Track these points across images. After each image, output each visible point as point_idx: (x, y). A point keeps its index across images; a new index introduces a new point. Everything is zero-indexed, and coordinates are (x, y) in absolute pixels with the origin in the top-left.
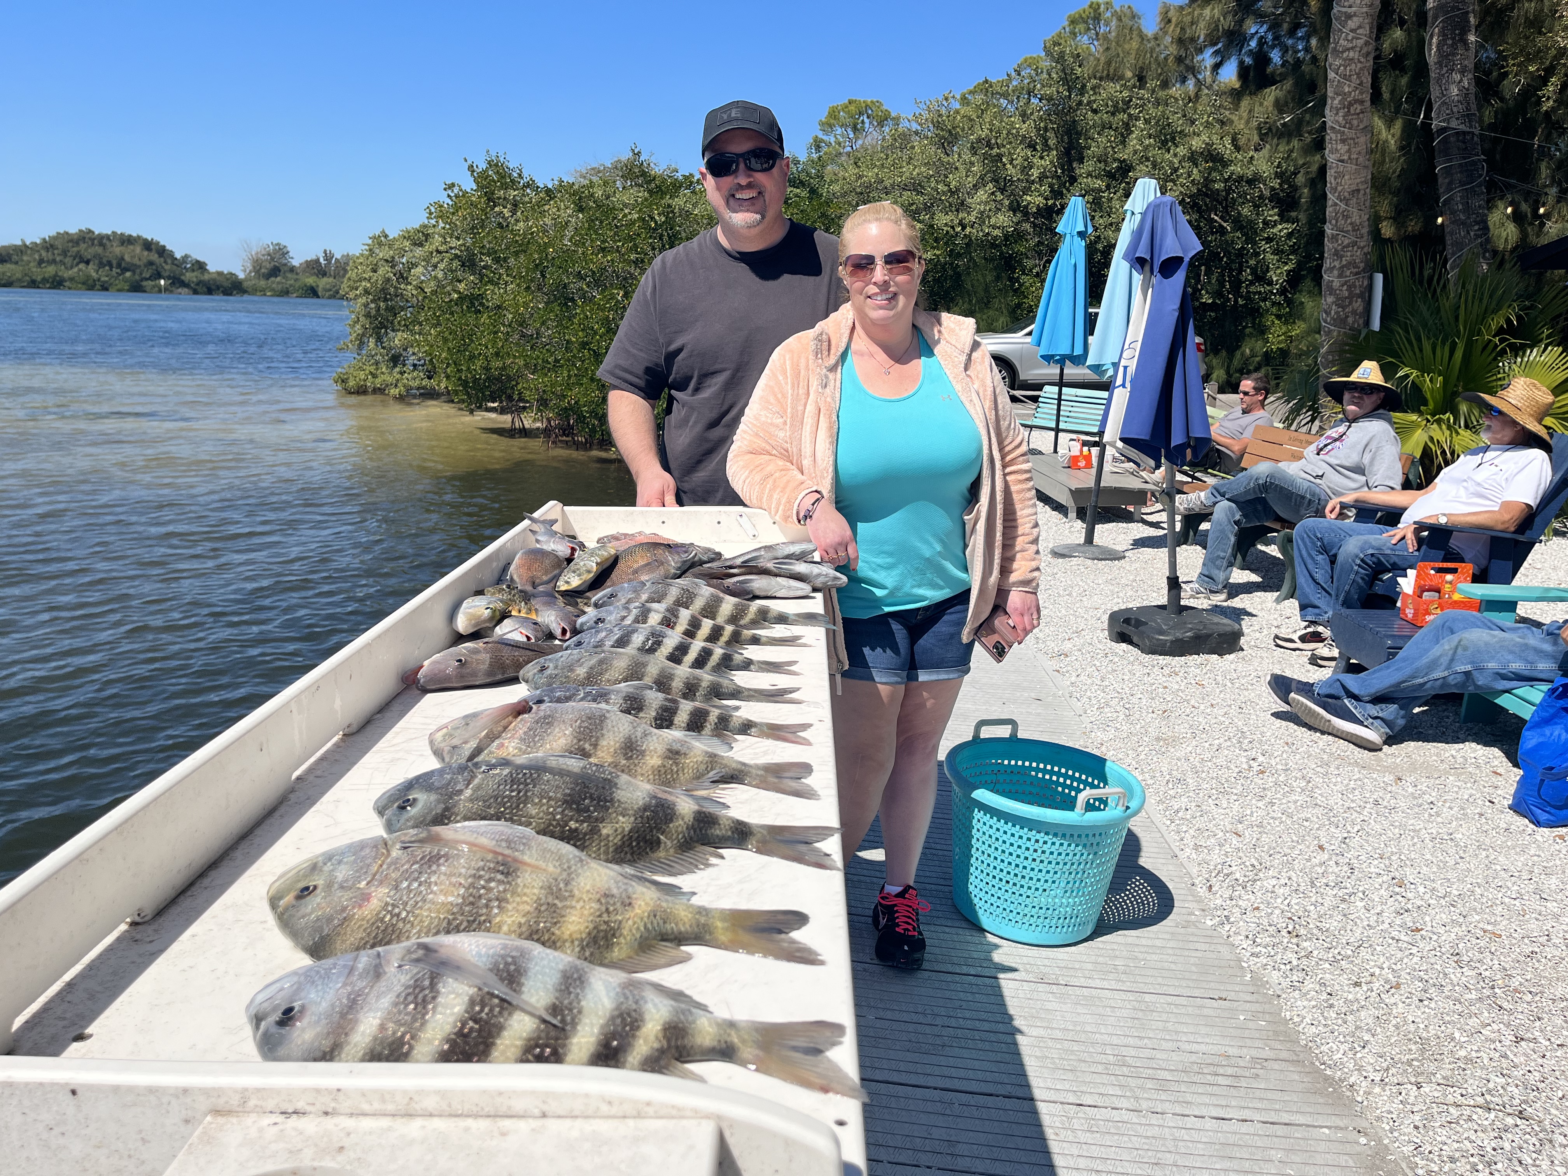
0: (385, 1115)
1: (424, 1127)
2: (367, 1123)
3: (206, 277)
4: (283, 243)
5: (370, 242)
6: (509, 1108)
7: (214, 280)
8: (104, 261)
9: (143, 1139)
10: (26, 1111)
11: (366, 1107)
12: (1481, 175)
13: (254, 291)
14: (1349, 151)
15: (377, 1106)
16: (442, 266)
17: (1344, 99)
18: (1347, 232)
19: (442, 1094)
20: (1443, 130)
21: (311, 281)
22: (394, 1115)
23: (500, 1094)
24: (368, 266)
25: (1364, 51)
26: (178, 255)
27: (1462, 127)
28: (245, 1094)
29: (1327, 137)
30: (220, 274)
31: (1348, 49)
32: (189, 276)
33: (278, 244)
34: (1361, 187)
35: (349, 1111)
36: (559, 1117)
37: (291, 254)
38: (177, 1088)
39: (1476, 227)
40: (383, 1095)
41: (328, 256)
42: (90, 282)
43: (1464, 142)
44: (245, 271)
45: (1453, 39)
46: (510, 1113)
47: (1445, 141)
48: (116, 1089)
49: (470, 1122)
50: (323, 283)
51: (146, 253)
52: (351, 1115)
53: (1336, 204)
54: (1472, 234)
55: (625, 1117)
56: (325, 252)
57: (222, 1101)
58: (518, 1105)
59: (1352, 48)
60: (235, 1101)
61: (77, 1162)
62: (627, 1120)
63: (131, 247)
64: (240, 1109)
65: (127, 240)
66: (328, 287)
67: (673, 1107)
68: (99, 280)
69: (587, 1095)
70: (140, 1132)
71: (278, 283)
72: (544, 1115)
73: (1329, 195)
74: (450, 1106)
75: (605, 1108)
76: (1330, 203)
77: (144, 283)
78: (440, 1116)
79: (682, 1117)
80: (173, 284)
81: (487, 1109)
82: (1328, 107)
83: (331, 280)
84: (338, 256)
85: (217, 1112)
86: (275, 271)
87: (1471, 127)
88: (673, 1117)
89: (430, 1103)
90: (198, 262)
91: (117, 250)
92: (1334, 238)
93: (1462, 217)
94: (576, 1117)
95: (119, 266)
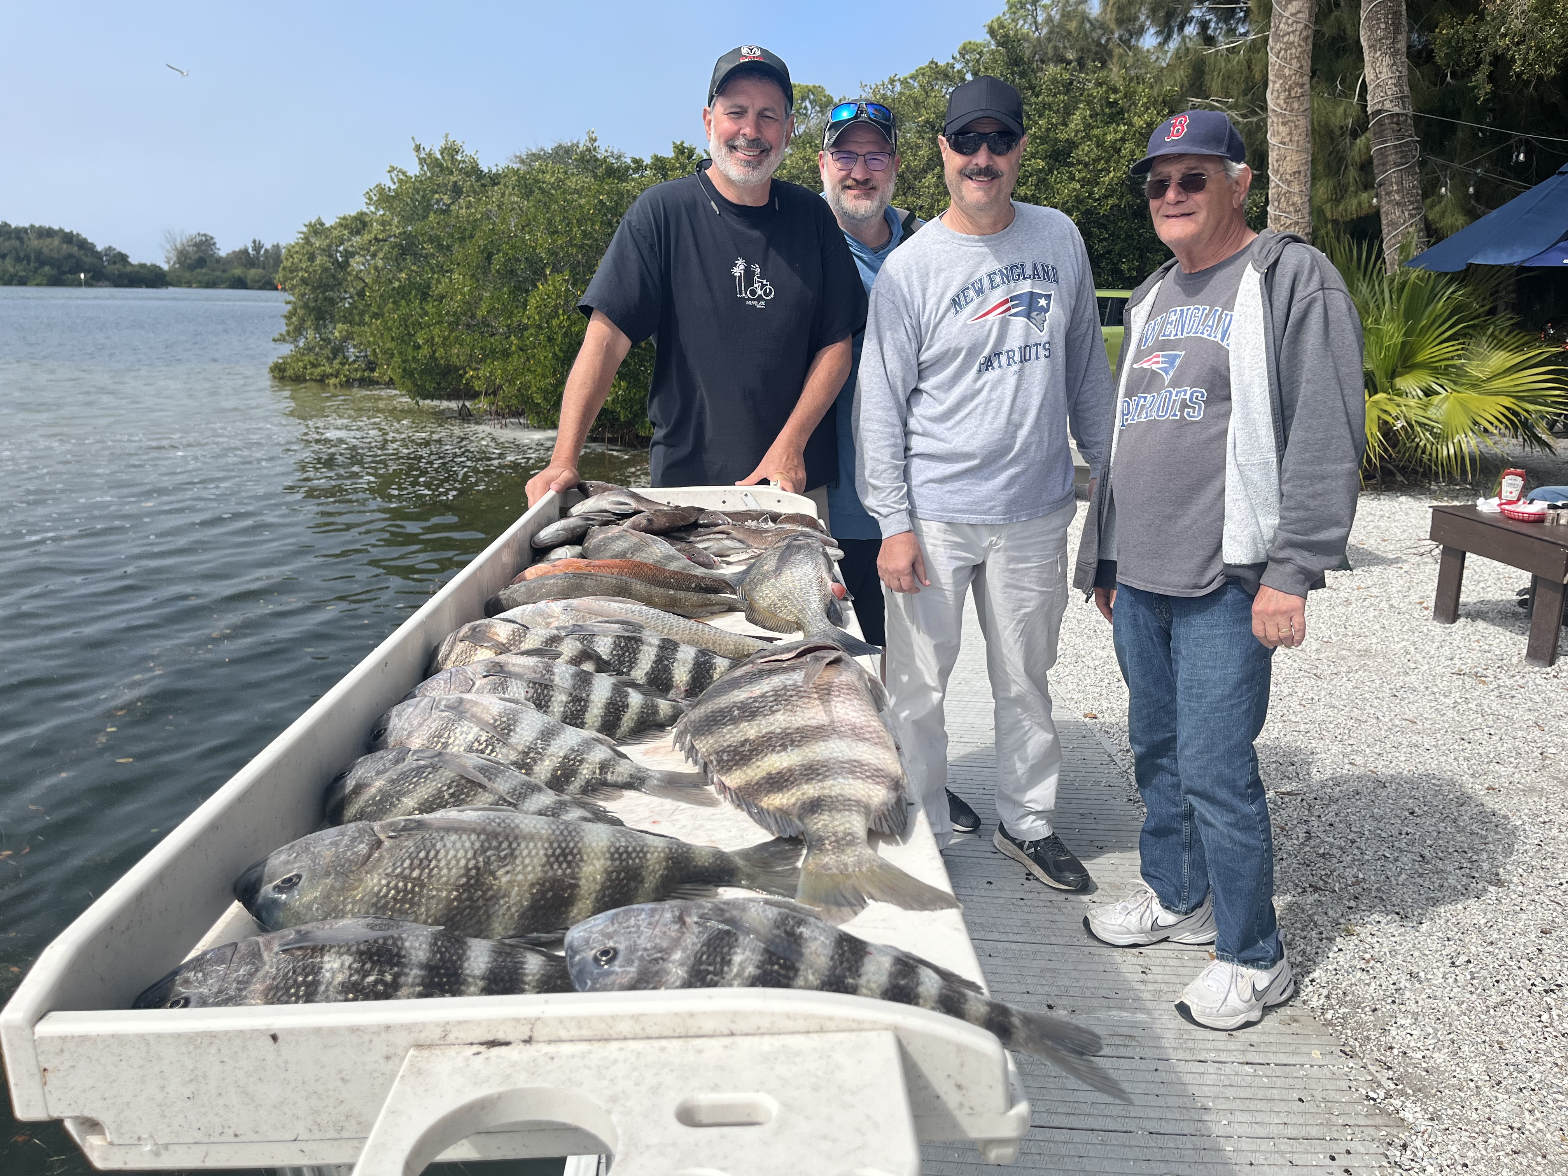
0: (581, 1040)
1: (621, 1049)
2: (566, 1049)
3: (129, 269)
4: (211, 234)
5: (305, 229)
6: (700, 1028)
7: (138, 272)
8: (22, 254)
9: (342, 1079)
10: (225, 1059)
11: (563, 1034)
12: (1414, 157)
13: (177, 283)
14: (1290, 134)
15: (574, 1033)
16: (381, 255)
17: (1285, 83)
18: (1288, 213)
19: (636, 1018)
20: (1379, 112)
21: (238, 272)
22: (590, 1040)
23: (692, 1015)
24: (304, 255)
25: (1305, 34)
26: (99, 248)
27: (1397, 110)
28: (446, 1028)
29: (1269, 121)
30: (142, 266)
31: (1289, 34)
32: (111, 269)
33: (205, 235)
34: (1302, 169)
35: (547, 1038)
36: (747, 1035)
37: (218, 246)
38: (379, 1026)
39: (1411, 207)
40: (579, 1021)
41: (257, 247)
42: (7, 277)
43: (1397, 124)
44: (168, 262)
45: (1386, 23)
46: (700, 1033)
47: (1380, 123)
48: (318, 1031)
49: (663, 1043)
50: (253, 273)
51: (65, 246)
52: (550, 1042)
53: (1278, 186)
54: (1406, 213)
55: (808, 1032)
56: (254, 242)
57: (423, 1035)
58: (708, 1026)
59: (1293, 32)
60: (437, 1034)
61: (275, 1107)
62: (811, 1035)
63: (50, 240)
64: (442, 1042)
65: (47, 233)
66: (257, 278)
67: (854, 1020)
68: (16, 275)
69: (772, 1014)
70: (340, 1071)
71: (205, 274)
72: (732, 1034)
73: (1272, 177)
74: (643, 1029)
75: (790, 1025)
76: (1272, 185)
77: (64, 277)
78: (634, 1039)
79: (861, 1030)
80: (92, 278)
81: (678, 1031)
82: (1269, 91)
83: (260, 271)
84: (268, 246)
85: (419, 1046)
86: (201, 262)
87: (1404, 109)
88: (852, 1030)
89: (625, 1028)
90: (120, 254)
91: (35, 243)
92: (1277, 219)
93: (1397, 197)
94: (763, 1034)
95: (37, 258)
